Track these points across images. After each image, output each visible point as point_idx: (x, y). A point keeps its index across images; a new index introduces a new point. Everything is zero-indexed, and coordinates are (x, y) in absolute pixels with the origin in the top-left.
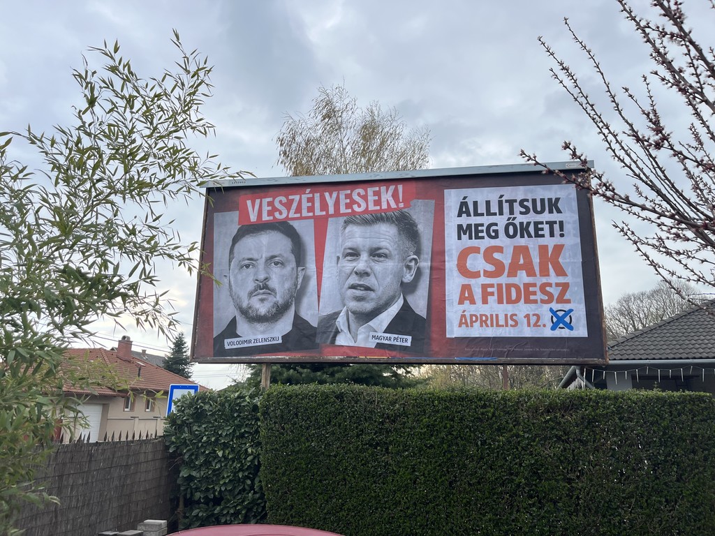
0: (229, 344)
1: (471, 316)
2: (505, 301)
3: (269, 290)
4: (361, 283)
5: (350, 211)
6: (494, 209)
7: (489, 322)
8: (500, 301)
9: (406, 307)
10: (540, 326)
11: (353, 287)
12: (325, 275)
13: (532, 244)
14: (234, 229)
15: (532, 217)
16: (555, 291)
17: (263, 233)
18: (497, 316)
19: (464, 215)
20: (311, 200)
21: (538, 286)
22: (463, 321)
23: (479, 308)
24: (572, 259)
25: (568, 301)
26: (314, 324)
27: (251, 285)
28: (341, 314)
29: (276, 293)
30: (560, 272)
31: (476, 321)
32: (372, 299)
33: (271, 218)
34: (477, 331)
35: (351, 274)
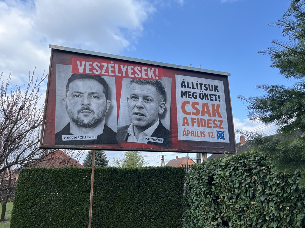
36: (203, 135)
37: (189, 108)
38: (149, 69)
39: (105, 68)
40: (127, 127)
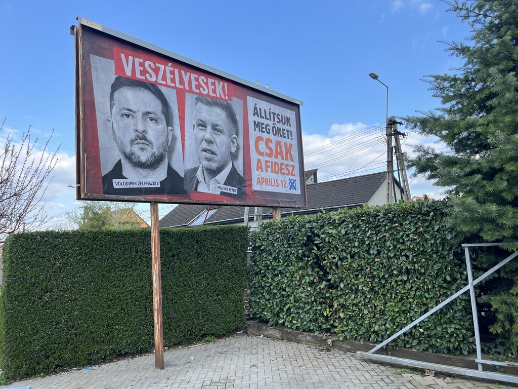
36: (276, 184)
37: (262, 146)
38: (217, 82)
39: (161, 73)
40: (196, 169)
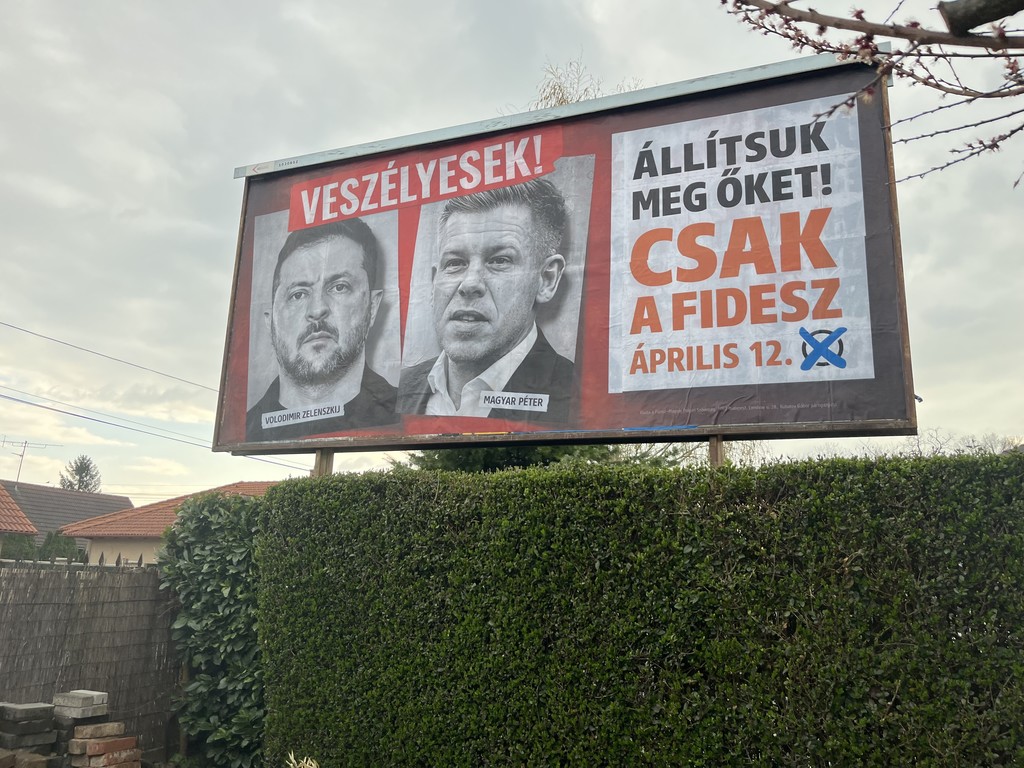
0: (269, 421)
1: (653, 353)
2: (715, 322)
3: (328, 331)
4: (470, 309)
5: (454, 189)
6: (700, 156)
7: (684, 362)
8: (706, 322)
9: (542, 346)
10: (780, 363)
11: (457, 317)
12: (413, 300)
13: (769, 214)
14: (282, 237)
15: (770, 164)
16: (811, 297)
17: (322, 240)
18: (700, 349)
19: (646, 175)
20: (395, 179)
21: (779, 288)
22: (639, 363)
23: (669, 338)
24: (846, 236)
25: (837, 314)
26: (394, 382)
27: (301, 325)
28: (437, 364)
29: (338, 336)
30: (822, 259)
31: (661, 361)
32: (486, 335)
33: (335, 215)
34: (662, 379)
35: (453, 294)
